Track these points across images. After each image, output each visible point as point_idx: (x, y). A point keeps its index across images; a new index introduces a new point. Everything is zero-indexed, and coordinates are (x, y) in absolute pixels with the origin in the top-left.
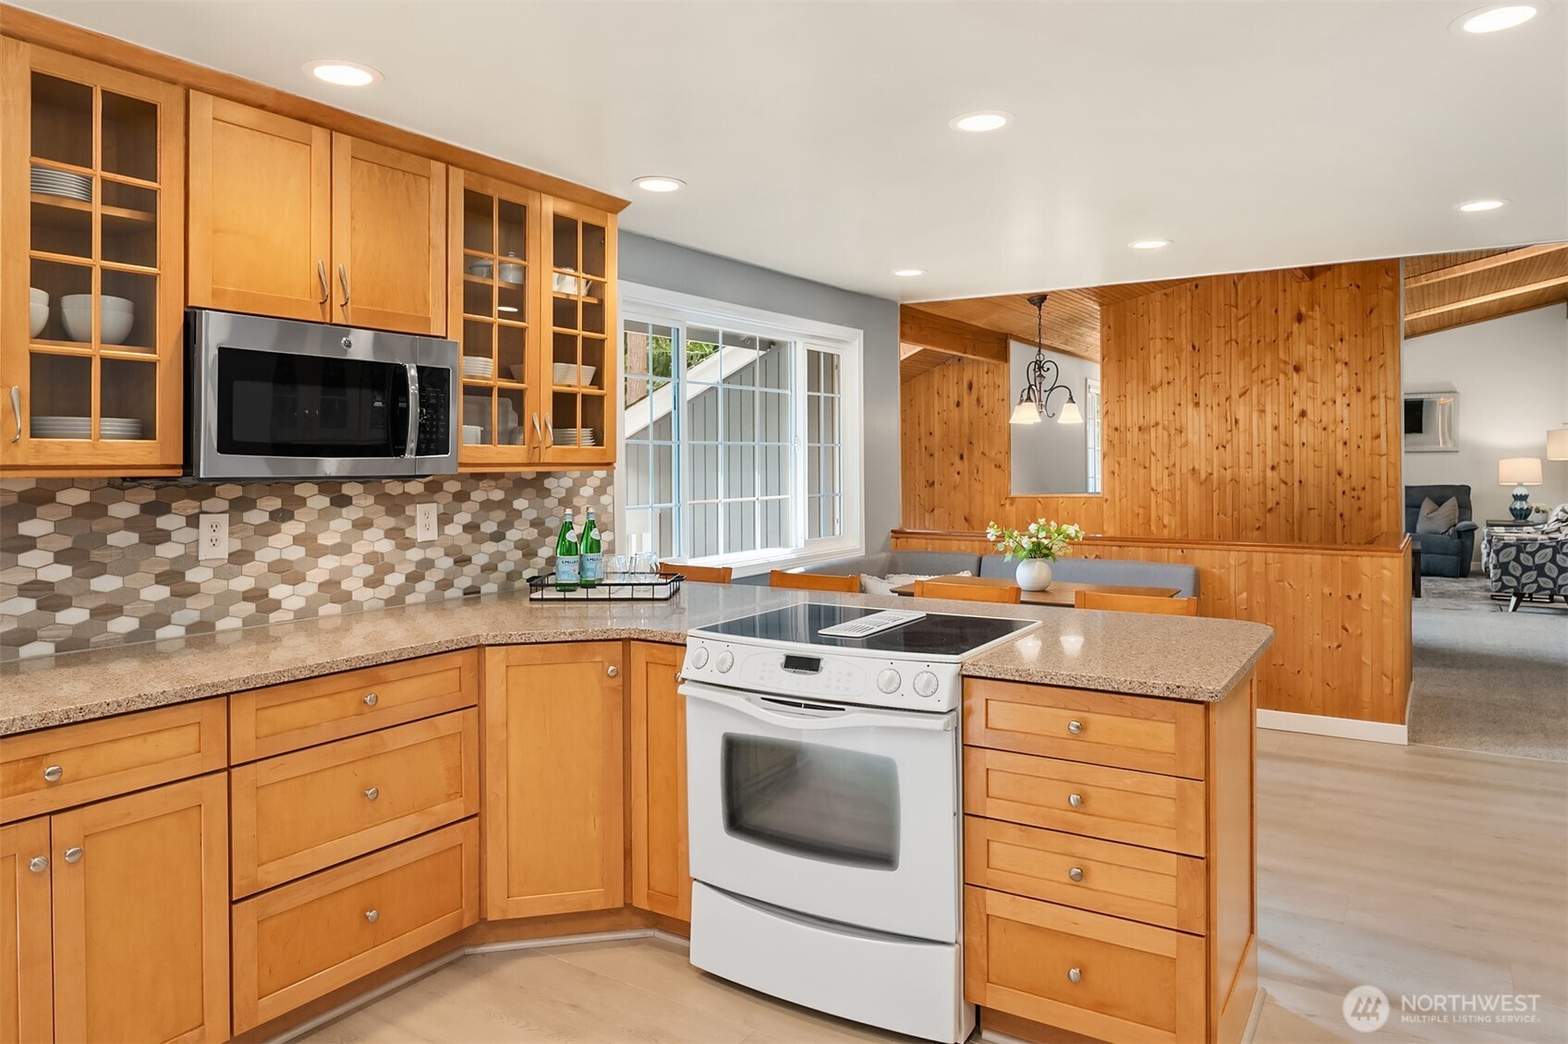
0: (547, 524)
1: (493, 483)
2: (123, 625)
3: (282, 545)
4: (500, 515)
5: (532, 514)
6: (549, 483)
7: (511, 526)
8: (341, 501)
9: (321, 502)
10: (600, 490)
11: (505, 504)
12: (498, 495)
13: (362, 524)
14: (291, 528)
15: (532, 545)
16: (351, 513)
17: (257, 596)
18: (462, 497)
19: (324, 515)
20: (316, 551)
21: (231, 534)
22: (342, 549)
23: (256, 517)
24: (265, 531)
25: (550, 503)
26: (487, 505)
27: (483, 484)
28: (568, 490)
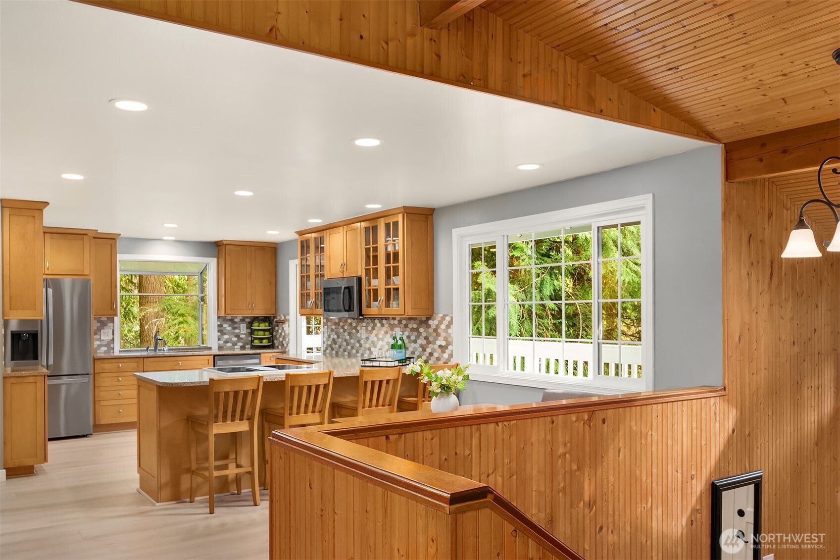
0: (429, 339)
1: (414, 321)
2: (354, 351)
3: (373, 337)
4: (415, 333)
5: (424, 334)
6: (430, 322)
7: (419, 339)
8: (383, 325)
9: (379, 325)
10: (448, 326)
11: (417, 330)
12: (415, 326)
13: (386, 333)
14: (375, 332)
15: (425, 347)
16: (384, 329)
17: (369, 349)
18: (406, 326)
19: (380, 330)
20: (379, 339)
21: (366, 332)
22: (382, 340)
23: (370, 328)
24: (371, 332)
25: (431, 330)
26: (413, 330)
27: (412, 321)
28: (437, 326)
